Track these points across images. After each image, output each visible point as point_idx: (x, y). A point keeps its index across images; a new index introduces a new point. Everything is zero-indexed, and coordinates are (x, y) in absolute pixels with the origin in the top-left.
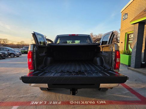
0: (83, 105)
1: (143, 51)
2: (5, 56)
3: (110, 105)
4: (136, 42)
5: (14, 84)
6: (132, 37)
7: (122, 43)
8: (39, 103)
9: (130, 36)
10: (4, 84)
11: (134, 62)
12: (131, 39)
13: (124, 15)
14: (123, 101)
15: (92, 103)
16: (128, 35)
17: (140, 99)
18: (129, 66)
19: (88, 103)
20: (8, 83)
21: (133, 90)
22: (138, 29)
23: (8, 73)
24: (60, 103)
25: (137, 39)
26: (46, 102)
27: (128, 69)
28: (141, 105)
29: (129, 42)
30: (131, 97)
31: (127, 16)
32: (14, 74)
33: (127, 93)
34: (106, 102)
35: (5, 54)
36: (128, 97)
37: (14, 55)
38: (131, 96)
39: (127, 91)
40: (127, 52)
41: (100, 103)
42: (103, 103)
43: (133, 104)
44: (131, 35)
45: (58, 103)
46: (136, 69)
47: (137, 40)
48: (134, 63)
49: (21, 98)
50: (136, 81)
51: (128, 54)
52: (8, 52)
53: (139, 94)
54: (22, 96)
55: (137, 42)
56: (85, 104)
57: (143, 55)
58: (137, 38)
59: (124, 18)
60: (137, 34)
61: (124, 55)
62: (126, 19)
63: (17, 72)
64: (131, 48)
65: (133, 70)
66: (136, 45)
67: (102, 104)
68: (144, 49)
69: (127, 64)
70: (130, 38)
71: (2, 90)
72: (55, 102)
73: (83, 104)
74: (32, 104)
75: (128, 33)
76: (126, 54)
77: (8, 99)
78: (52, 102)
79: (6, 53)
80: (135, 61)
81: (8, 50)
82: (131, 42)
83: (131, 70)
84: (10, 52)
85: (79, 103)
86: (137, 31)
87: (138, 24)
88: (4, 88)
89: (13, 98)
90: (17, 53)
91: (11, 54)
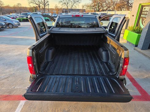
2: (2, 27)
5: (17, 70)
6: (146, 10)
7: (133, 16)
10: (8, 70)
12: (144, 13)
16: (143, 6)
17: (141, 93)
18: (136, 46)
20: (11, 69)
23: (10, 54)
27: (135, 49)
28: (140, 101)
29: (142, 16)
30: (132, 90)
32: (16, 55)
33: (129, 85)
35: (2, 25)
37: (13, 25)
39: (130, 83)
40: (137, 30)
44: (145, 7)
46: (142, 51)
48: (142, 44)
50: (140, 67)
52: (5, 21)
53: (140, 87)
61: (132, 32)
63: (19, 53)
64: (142, 23)
65: (139, 52)
69: (134, 43)
70: (144, 11)
71: (7, 79)
76: (136, 32)
77: (15, 91)
79: (4, 23)
80: (143, 42)
81: (5, 20)
82: (144, 16)
83: (137, 51)
84: (8, 22)
88: (9, 77)
89: (19, 89)
90: (15, 24)
91: (9, 24)
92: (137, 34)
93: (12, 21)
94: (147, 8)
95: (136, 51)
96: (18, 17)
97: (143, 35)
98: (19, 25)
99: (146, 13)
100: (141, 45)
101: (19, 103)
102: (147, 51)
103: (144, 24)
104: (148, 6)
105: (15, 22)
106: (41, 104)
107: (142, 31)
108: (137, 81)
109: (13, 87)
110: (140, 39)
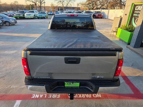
0: (80, 100)
3: (105, 99)
5: (14, 69)
6: (138, 9)
7: (126, 15)
8: (40, 96)
10: (4, 69)
15: (88, 97)
17: (133, 92)
18: (129, 44)
19: (85, 96)
21: (128, 79)
24: (59, 97)
27: (127, 47)
28: (133, 100)
29: (134, 15)
33: (122, 83)
39: (123, 81)
40: (130, 28)
41: (96, 97)
42: (99, 97)
43: (126, 99)
44: (137, 7)
45: (57, 97)
46: (135, 49)
48: (135, 43)
49: (22, 89)
50: (132, 65)
51: (130, 31)
53: (133, 85)
56: (82, 98)
64: (135, 22)
65: (131, 50)
67: (97, 98)
69: (127, 41)
70: (136, 10)
71: (3, 78)
72: (55, 95)
73: (80, 98)
74: (34, 97)
75: (135, 4)
77: (11, 91)
80: (136, 40)
81: (2, 18)
82: (136, 15)
85: (77, 97)
88: (5, 76)
89: (15, 89)
90: (12, 21)
91: (6, 22)
92: (130, 33)
93: (9, 19)
94: (139, 7)
95: (128, 49)
96: (15, 15)
97: (136, 33)
98: (16, 22)
99: (138, 12)
100: (133, 43)
101: (15, 102)
102: (139, 49)
103: (136, 23)
104: (141, 5)
105: (12, 20)
106: (37, 104)
107: (134, 29)
108: (130, 80)
109: (9, 86)
110: (133, 37)
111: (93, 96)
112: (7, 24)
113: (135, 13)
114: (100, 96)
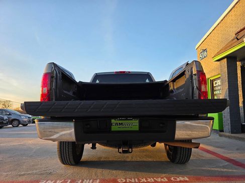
1: (241, 105)
2: (2, 123)
3: (198, 182)
4: (227, 87)
6: (218, 84)
8: (55, 182)
9: (216, 83)
11: (229, 122)
12: (217, 88)
13: (202, 52)
14: (222, 176)
15: (161, 181)
16: (212, 82)
19: (154, 180)
21: (237, 162)
22: (226, 66)
24: (98, 182)
25: (227, 83)
26: (69, 181)
29: (215, 93)
30: (235, 171)
31: (205, 53)
33: (226, 166)
34: (189, 178)
35: (3, 119)
36: (230, 170)
37: (19, 123)
38: (236, 169)
39: (227, 163)
41: (178, 180)
42: (184, 180)
43: (242, 180)
45: (93, 182)
46: (232, 135)
47: (227, 85)
48: (230, 124)
49: (20, 175)
50: (237, 149)
52: (9, 116)
54: (22, 173)
55: (229, 88)
56: (148, 182)
57: (242, 111)
58: (227, 80)
59: (201, 56)
60: (227, 76)
62: (205, 57)
66: (228, 92)
67: (181, 181)
68: (242, 100)
69: (217, 128)
70: (215, 87)
72: (88, 180)
73: (144, 182)
75: (212, 79)
78: (83, 180)
79: (5, 117)
80: (229, 119)
81: (10, 114)
82: (219, 92)
84: (13, 117)
85: (137, 181)
86: (227, 71)
87: (226, 59)
90: (24, 119)
91: (13, 120)
93: (20, 115)
94: (218, 81)
95: (224, 138)
99: (219, 88)
100: (227, 127)
104: (218, 78)
110: (223, 117)
111: (172, 179)
112: (15, 123)
113: (216, 91)
114: (187, 179)
